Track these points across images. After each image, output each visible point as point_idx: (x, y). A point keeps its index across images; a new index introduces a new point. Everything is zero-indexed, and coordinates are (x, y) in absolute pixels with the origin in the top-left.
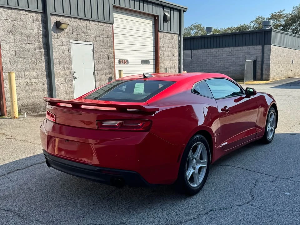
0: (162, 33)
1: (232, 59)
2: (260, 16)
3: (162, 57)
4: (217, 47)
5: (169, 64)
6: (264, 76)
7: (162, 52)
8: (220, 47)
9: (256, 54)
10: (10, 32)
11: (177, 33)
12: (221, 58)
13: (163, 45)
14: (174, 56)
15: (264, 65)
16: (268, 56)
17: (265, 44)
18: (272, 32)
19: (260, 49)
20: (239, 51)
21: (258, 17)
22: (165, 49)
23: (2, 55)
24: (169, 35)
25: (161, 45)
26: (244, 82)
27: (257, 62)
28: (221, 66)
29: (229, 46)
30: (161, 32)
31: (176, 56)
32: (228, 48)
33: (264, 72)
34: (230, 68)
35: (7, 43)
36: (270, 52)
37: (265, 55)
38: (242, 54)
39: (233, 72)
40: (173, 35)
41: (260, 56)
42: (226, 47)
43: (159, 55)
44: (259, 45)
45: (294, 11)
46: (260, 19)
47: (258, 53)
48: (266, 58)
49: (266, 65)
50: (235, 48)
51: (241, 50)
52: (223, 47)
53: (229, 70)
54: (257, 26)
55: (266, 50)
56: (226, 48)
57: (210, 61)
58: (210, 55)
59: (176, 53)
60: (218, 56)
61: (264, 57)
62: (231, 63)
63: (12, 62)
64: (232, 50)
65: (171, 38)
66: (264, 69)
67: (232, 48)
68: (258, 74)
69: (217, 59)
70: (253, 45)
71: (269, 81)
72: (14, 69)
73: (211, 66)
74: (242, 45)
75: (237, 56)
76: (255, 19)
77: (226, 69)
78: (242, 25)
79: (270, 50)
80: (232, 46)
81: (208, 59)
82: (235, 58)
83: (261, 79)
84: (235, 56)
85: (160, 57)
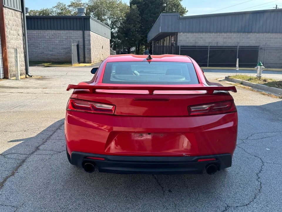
0: (6, 9)
1: (55, 41)
2: (61, 3)
3: (9, 36)
4: (38, 29)
5: (15, 44)
6: (87, 60)
7: (8, 31)
8: (41, 29)
9: (78, 38)
11: (19, 10)
12: (43, 40)
13: (9, 22)
14: (19, 35)
15: (86, 49)
16: (89, 41)
17: (85, 30)
18: (90, 19)
19: (81, 34)
20: (62, 35)
21: (59, 3)
22: (10, 27)
24: (13, 11)
25: (6, 22)
26: (71, 64)
27: (79, 46)
28: (45, 48)
29: (51, 29)
30: (6, 7)
31: (20, 35)
32: (51, 31)
33: (86, 55)
34: (54, 50)
36: (90, 38)
37: (86, 39)
38: (64, 37)
39: (58, 54)
40: (16, 12)
41: (81, 40)
42: (48, 29)
43: (6, 33)
44: (80, 30)
45: (90, 2)
46: (61, 5)
47: (79, 37)
48: (86, 42)
49: (87, 49)
50: (56, 31)
51: (63, 33)
52: (44, 29)
53: (54, 53)
54: (59, 11)
55: (86, 35)
56: (48, 31)
57: (33, 42)
58: (31, 37)
59: (21, 32)
60: (41, 38)
61: (85, 42)
62: (54, 46)
64: (55, 32)
65: (15, 15)
66: (86, 53)
67: (54, 31)
68: (81, 57)
69: (39, 41)
70: (74, 29)
71: (91, 64)
73: (34, 48)
74: (64, 29)
75: (59, 39)
76: (56, 5)
77: (50, 51)
78: (45, 9)
79: (89, 36)
80: (54, 29)
81: (30, 40)
82: (58, 41)
83: (84, 62)
84: (57, 39)
85: (7, 35)
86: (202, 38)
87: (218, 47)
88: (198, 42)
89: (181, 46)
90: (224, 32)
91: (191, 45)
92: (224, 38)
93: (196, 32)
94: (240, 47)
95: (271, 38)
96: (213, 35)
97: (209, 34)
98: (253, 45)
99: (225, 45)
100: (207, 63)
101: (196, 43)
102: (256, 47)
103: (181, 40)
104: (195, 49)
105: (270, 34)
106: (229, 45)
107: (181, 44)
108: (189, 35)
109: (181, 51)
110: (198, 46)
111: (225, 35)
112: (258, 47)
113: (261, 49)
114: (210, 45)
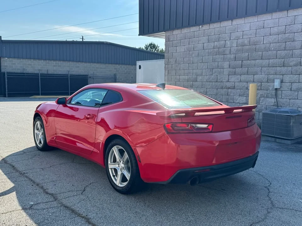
86: (30, 65)
87: (49, 74)
88: (26, 68)
89: (7, 73)
90: (53, 60)
91: (19, 71)
92: (54, 66)
93: (23, 58)
94: (71, 75)
95: (97, 68)
96: (42, 63)
97: (37, 61)
98: (82, 74)
99: (55, 73)
100: (39, 91)
101: (24, 69)
102: (86, 75)
103: (7, 66)
104: (24, 76)
105: (95, 64)
106: (60, 73)
107: (7, 70)
108: (16, 61)
109: (8, 78)
110: (26, 74)
111: (54, 63)
112: (87, 75)
113: (90, 77)
114: (41, 72)
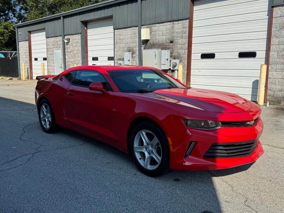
10: (282, 27)
23: (271, 49)
35: (277, 38)
63: (280, 55)
72: (281, 62)
